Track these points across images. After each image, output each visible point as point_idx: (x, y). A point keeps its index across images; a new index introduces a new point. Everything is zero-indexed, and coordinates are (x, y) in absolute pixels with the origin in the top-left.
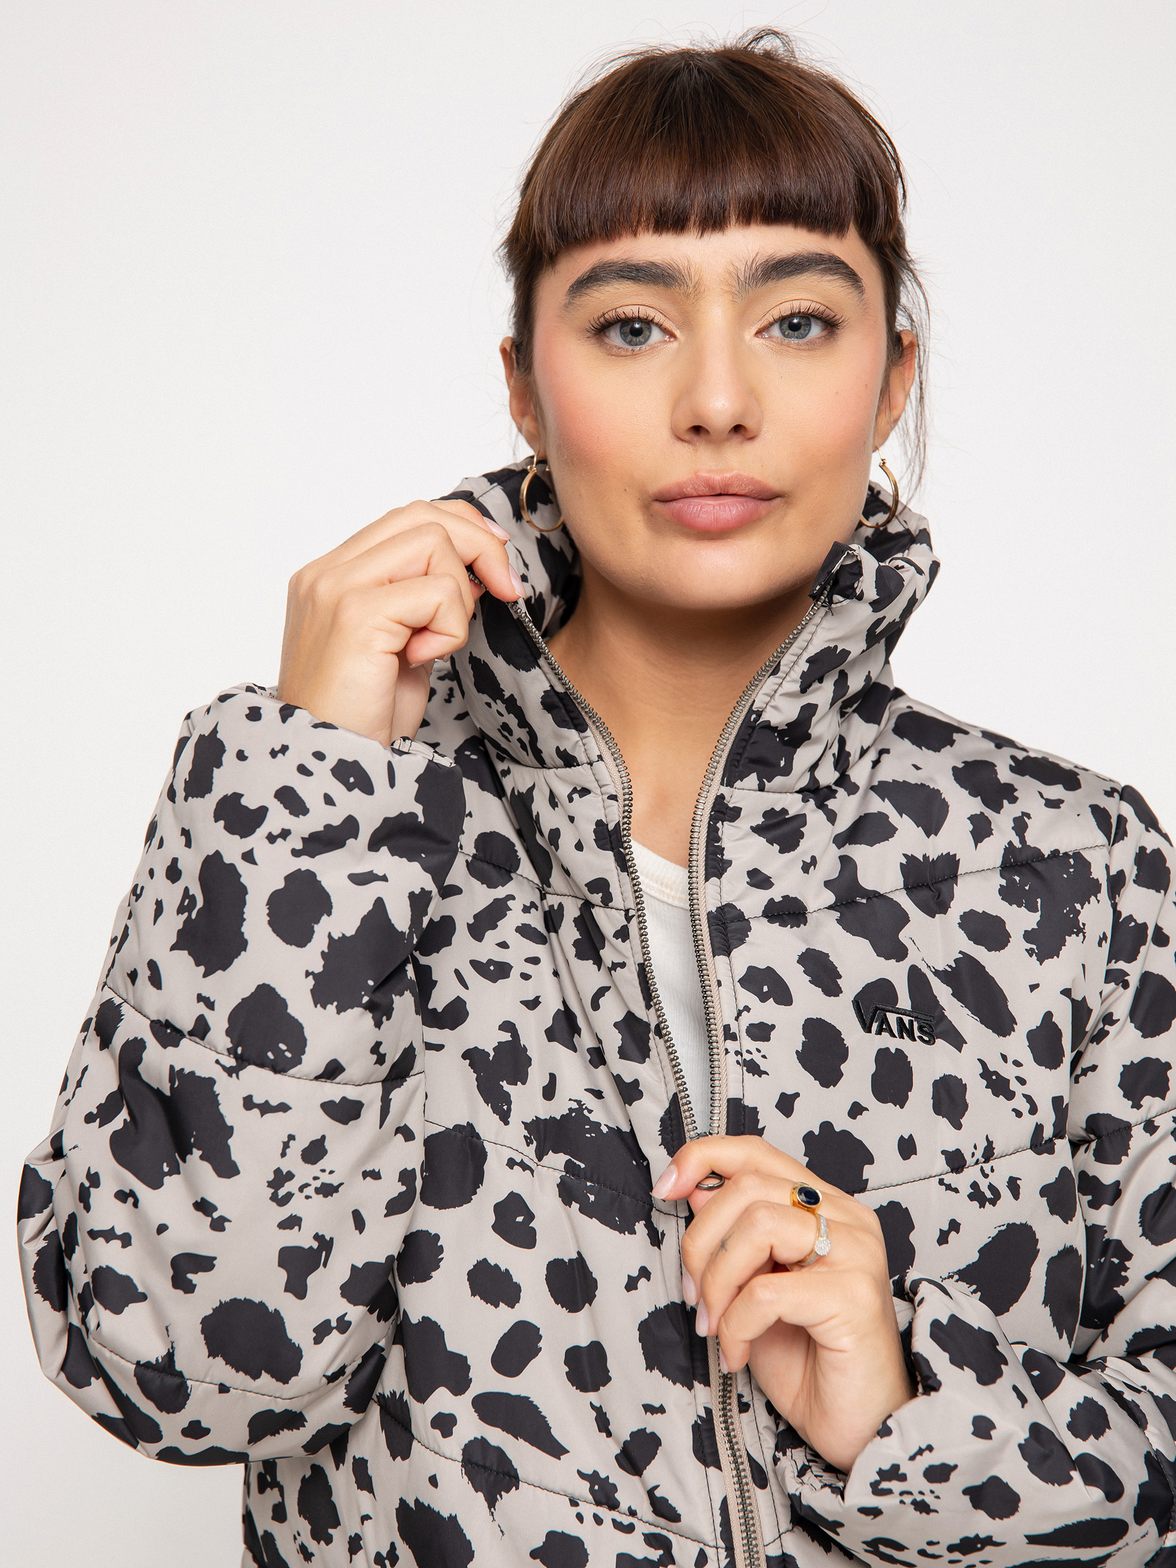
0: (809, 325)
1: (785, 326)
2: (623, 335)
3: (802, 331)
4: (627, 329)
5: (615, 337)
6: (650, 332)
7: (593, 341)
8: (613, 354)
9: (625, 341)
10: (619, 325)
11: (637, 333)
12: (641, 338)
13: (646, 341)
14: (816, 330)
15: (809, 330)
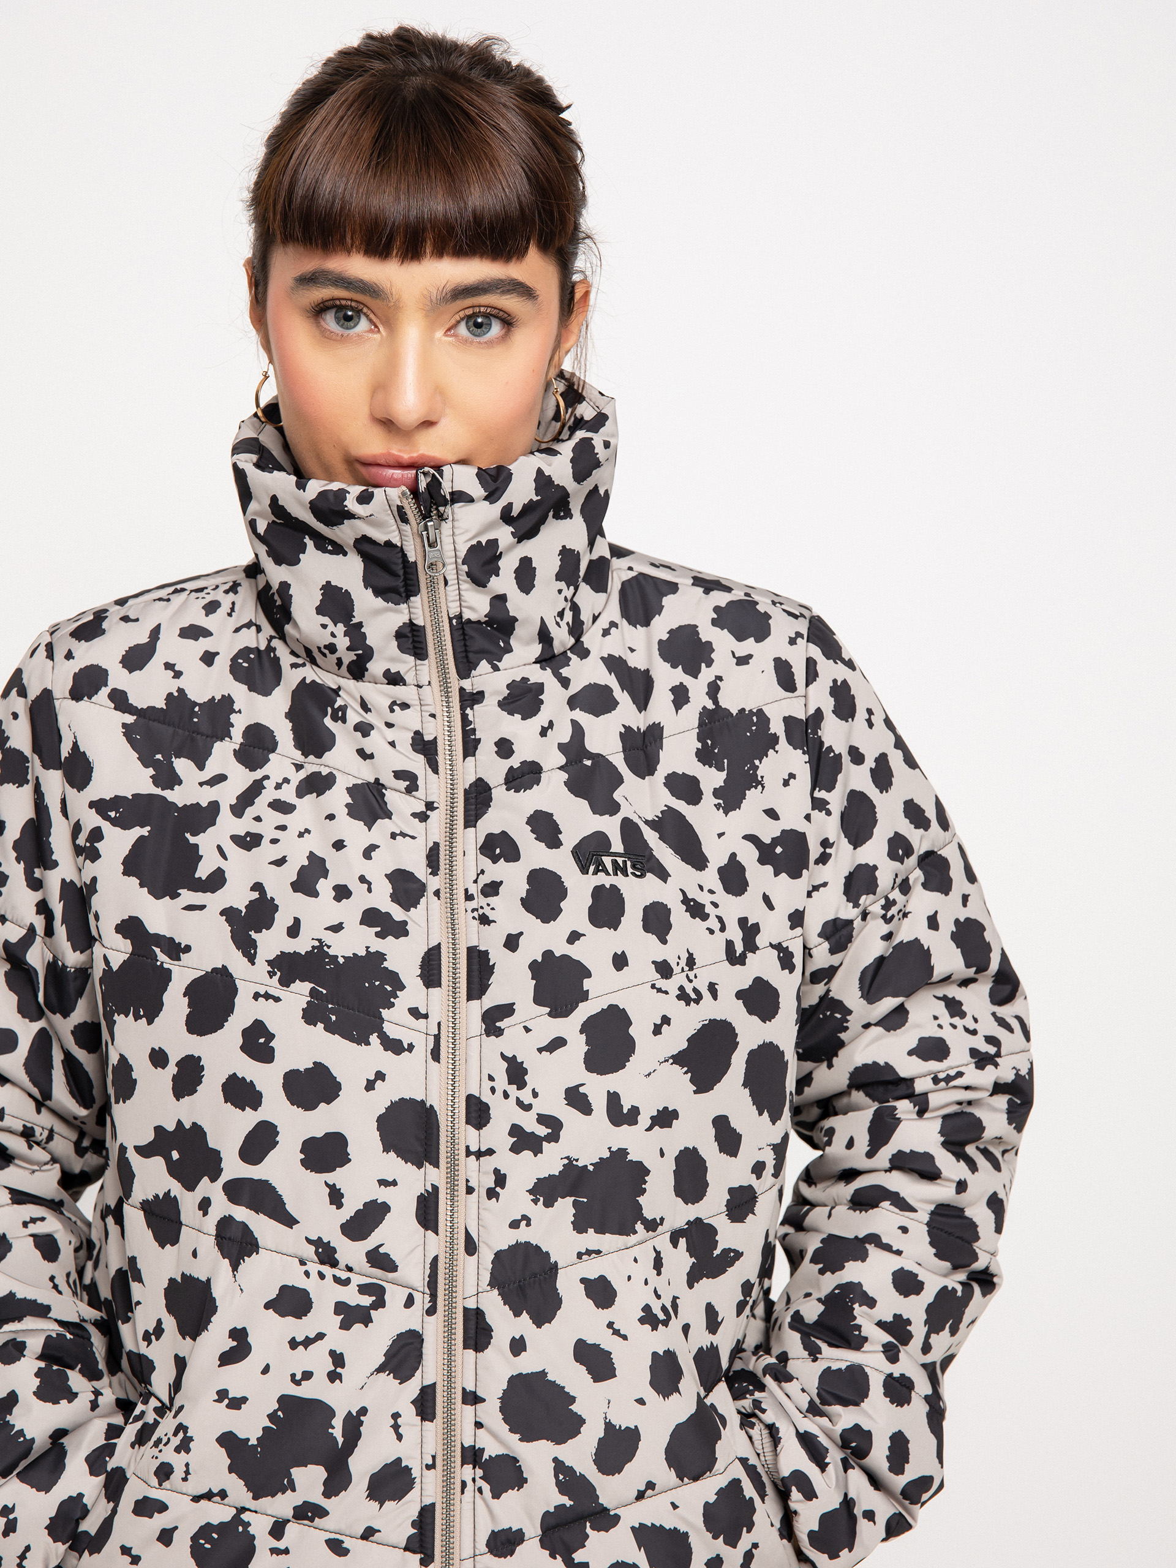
0: (490, 325)
1: (471, 323)
2: (338, 322)
3: (483, 329)
4: (341, 315)
5: (330, 321)
6: (359, 319)
7: (312, 320)
8: (326, 336)
9: (338, 324)
10: (334, 311)
11: (348, 319)
12: (351, 324)
13: (355, 326)
14: (496, 329)
15: (490, 329)
